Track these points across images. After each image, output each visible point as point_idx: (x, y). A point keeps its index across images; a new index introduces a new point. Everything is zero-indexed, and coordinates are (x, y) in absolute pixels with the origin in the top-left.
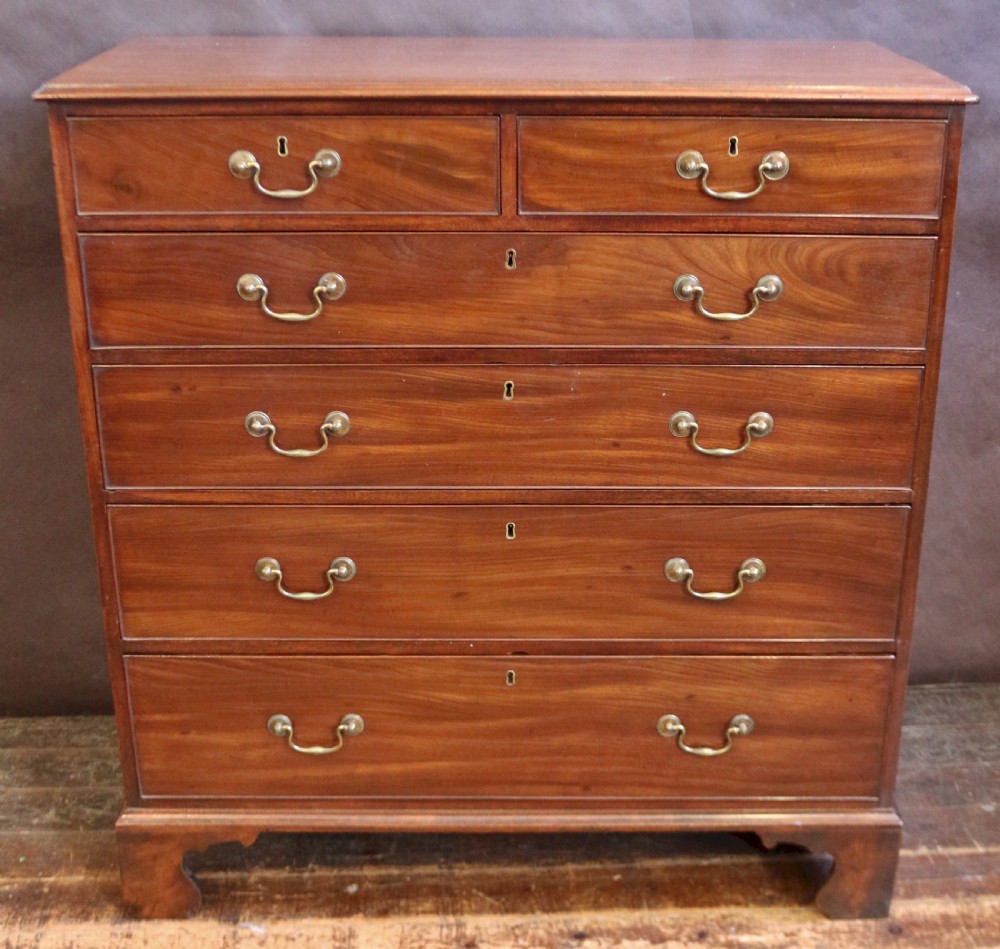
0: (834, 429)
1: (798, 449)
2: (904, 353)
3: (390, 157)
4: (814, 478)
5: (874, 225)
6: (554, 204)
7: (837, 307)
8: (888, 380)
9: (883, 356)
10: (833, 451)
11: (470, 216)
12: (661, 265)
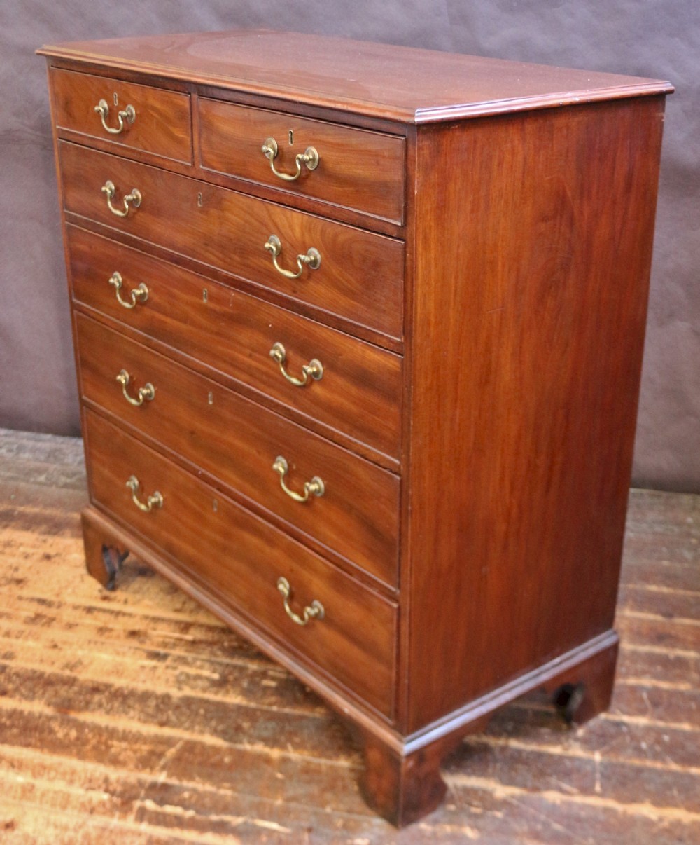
0: (354, 390)
1: (337, 400)
2: (390, 340)
3: (152, 115)
4: (347, 427)
5: (368, 221)
6: (215, 164)
7: (349, 286)
8: (383, 361)
9: (378, 338)
10: (353, 408)
11: (182, 164)
12: (263, 224)
